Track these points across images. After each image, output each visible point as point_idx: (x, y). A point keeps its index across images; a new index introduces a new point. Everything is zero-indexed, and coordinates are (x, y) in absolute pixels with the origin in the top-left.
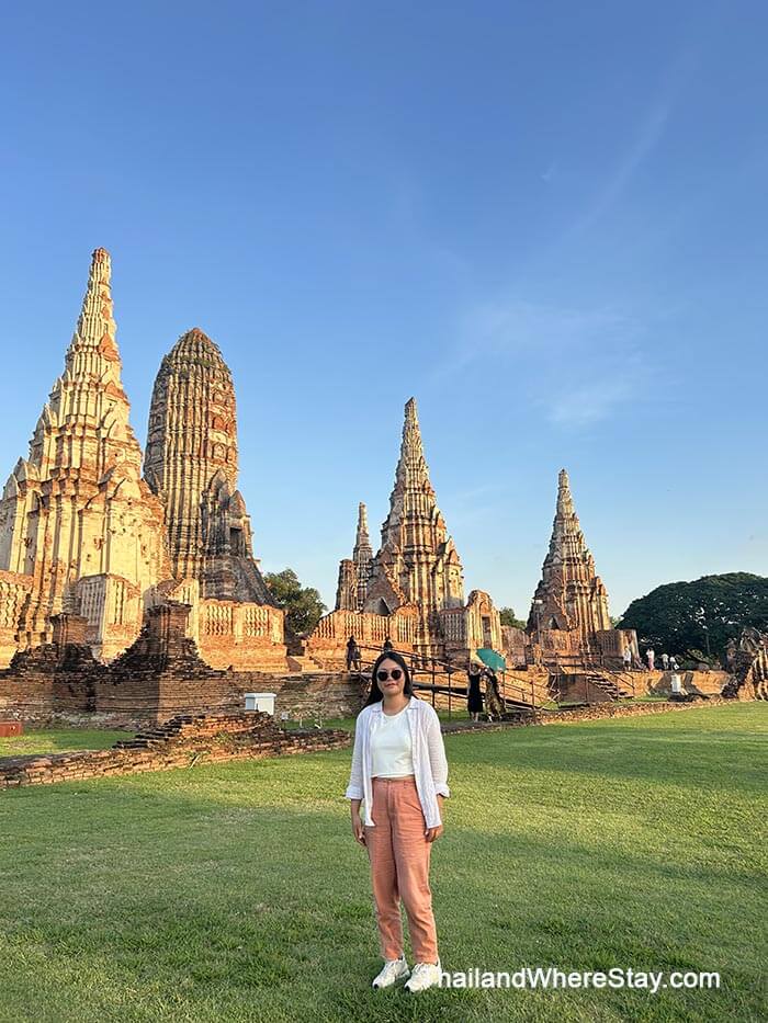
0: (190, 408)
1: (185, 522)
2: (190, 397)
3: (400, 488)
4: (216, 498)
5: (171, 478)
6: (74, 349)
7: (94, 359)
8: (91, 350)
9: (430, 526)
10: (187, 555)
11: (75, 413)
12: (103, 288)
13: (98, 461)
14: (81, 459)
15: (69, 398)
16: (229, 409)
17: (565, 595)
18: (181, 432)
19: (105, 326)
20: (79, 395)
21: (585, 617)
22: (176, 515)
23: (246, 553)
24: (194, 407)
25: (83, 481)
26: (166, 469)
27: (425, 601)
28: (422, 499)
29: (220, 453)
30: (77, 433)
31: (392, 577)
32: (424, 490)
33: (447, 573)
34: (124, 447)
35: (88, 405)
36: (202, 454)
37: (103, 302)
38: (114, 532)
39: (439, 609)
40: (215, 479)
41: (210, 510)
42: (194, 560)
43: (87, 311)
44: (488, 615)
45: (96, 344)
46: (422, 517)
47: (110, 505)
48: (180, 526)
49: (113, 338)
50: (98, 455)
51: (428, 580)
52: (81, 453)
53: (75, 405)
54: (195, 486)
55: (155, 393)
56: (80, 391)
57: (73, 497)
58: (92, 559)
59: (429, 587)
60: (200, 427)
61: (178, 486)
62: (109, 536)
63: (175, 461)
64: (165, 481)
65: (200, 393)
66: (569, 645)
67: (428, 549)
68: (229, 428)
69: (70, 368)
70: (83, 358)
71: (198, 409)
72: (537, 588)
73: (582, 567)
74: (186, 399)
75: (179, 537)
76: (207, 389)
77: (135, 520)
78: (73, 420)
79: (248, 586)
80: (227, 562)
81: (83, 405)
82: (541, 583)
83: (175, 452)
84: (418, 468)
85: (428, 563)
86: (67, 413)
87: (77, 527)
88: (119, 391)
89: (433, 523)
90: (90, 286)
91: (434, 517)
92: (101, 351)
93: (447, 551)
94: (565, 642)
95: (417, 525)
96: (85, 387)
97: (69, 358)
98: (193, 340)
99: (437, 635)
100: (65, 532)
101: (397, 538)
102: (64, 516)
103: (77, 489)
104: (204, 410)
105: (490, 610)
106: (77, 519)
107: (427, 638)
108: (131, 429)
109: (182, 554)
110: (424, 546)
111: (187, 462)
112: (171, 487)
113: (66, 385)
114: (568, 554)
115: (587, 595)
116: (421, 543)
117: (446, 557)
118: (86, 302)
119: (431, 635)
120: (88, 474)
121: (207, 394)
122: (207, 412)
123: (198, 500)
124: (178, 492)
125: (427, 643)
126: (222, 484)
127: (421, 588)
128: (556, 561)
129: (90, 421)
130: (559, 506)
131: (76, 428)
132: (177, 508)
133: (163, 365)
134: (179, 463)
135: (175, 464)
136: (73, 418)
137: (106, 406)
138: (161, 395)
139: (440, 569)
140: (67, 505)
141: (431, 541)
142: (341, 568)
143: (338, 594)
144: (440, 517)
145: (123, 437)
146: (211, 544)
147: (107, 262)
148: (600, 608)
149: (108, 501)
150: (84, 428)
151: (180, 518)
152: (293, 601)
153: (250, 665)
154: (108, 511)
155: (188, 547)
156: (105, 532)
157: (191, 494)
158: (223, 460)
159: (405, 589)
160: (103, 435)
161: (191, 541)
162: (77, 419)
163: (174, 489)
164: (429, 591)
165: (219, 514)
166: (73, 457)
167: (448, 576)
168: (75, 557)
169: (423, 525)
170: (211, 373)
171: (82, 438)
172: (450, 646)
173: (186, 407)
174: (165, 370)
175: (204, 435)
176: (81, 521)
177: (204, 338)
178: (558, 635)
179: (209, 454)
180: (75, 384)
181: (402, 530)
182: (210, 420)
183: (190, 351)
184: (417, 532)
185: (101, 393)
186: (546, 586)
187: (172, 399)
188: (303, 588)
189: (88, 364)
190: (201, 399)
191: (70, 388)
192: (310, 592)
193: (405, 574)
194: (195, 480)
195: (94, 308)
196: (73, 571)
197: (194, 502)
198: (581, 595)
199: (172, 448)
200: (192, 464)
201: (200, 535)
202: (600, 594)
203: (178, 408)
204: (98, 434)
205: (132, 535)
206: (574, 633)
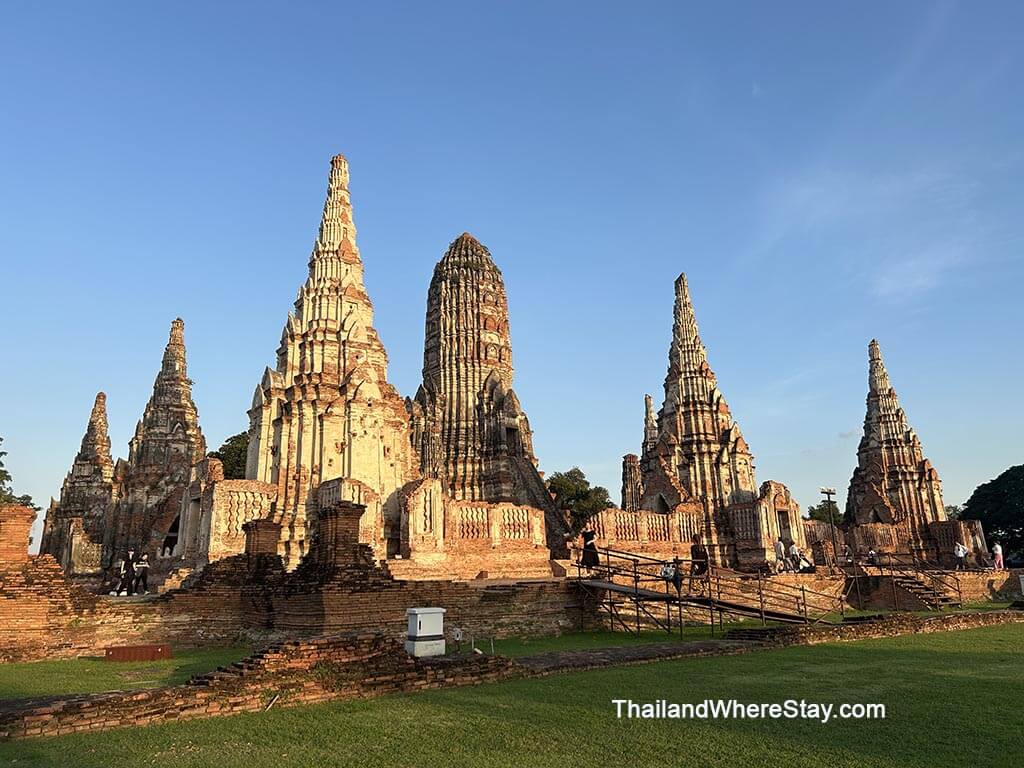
0: (462, 312)
1: (463, 424)
2: (461, 301)
3: (674, 373)
4: (491, 398)
5: (448, 382)
6: (315, 257)
7: (334, 263)
8: (331, 255)
9: (711, 411)
10: (466, 458)
11: (317, 318)
12: (342, 193)
13: (339, 364)
14: (323, 363)
15: (311, 304)
16: (500, 309)
17: (885, 485)
18: (455, 336)
19: (345, 231)
20: (320, 300)
21: (914, 508)
22: (454, 418)
23: (524, 452)
24: (466, 311)
25: (323, 385)
26: (442, 373)
27: (710, 497)
28: (700, 382)
29: (493, 353)
30: (318, 338)
31: (671, 471)
32: (701, 372)
33: (734, 462)
34: (365, 349)
35: (329, 309)
36: (476, 356)
37: (342, 207)
38: (354, 435)
39: (727, 504)
40: (489, 380)
41: (486, 411)
42: (473, 462)
43: (327, 218)
44: (785, 508)
45: (336, 248)
46: (701, 403)
47: (349, 407)
48: (458, 428)
49: (353, 242)
50: (339, 358)
51: (712, 472)
52: (323, 357)
53: (317, 310)
54: (470, 388)
55: (430, 300)
56: (320, 297)
57: (314, 403)
58: (334, 462)
59: (713, 479)
60: (473, 329)
61: (455, 390)
62: (350, 439)
63: (450, 365)
64: (442, 385)
65: (471, 296)
66: (895, 540)
67: (710, 438)
68: (501, 328)
69: (312, 275)
70: (324, 264)
71: (469, 312)
72: (852, 476)
73: (905, 449)
74: (458, 304)
75: (457, 440)
76: (478, 291)
77: (376, 422)
78: (315, 327)
79: (526, 485)
80: (503, 463)
81: (324, 311)
82: (857, 471)
83: (451, 356)
84: (694, 348)
85: (710, 453)
86: (310, 319)
87: (318, 432)
88: (359, 293)
89: (715, 408)
90: (330, 193)
91: (715, 401)
92: (340, 254)
93: (733, 439)
94: (889, 535)
95: (696, 412)
96: (326, 292)
97: (312, 265)
98: (462, 245)
99: (725, 534)
100: (307, 438)
101: (674, 427)
102: (306, 422)
103: (318, 393)
104: (476, 312)
105: (787, 503)
106: (318, 424)
107: (714, 538)
108: (373, 330)
109: (462, 456)
110: (705, 434)
111: (462, 365)
112: (448, 390)
113: (308, 292)
114: (887, 435)
115: (914, 481)
116: (702, 431)
117: (731, 446)
118: (326, 210)
119: (718, 534)
120: (329, 378)
121: (478, 296)
122: (478, 314)
123: (474, 402)
124: (455, 395)
125: (715, 542)
126: (496, 384)
127: (704, 482)
128: (873, 444)
129: (331, 325)
130: (872, 382)
131: (318, 333)
132: (454, 411)
133: (435, 274)
134: (454, 366)
135: (451, 368)
136: (315, 323)
137: (346, 308)
138: (435, 302)
139: (725, 458)
140: (308, 411)
141: (713, 427)
142: (624, 463)
143: (623, 491)
144: (722, 401)
145: (363, 339)
146: (488, 445)
147: (345, 167)
148: (931, 495)
149: (348, 404)
150: (325, 332)
151: (458, 421)
152: (581, 500)
153: (509, 569)
154: (348, 413)
155: (467, 450)
156: (346, 435)
157: (467, 396)
158: (497, 360)
159: (686, 483)
160: (343, 338)
161: (469, 443)
162: (318, 324)
163: (451, 393)
164: (714, 484)
165: (494, 415)
166: (315, 362)
167: (734, 467)
168: (317, 462)
169: (703, 411)
170: (481, 274)
171: (322, 343)
172: (741, 545)
173: (458, 312)
174: (438, 277)
175: (476, 337)
176: (321, 425)
177: (473, 241)
178: (880, 529)
179: (482, 355)
180: (316, 289)
181: (680, 419)
182: (482, 321)
183: (459, 256)
184: (696, 419)
185: (340, 297)
186: (863, 473)
187: (445, 304)
188: (592, 487)
189: (328, 270)
190: (472, 302)
191: (312, 295)
192: (599, 490)
193: (684, 467)
194: (470, 382)
195: (333, 214)
196: (316, 477)
197: (471, 404)
198: (907, 482)
199: (447, 352)
200: (466, 366)
201: (477, 438)
202: (931, 479)
203: (451, 312)
204: (339, 337)
205: (374, 437)
206: (901, 526)
